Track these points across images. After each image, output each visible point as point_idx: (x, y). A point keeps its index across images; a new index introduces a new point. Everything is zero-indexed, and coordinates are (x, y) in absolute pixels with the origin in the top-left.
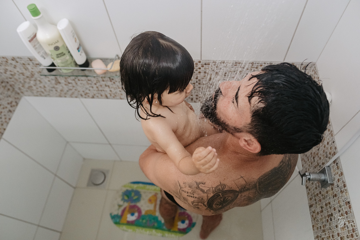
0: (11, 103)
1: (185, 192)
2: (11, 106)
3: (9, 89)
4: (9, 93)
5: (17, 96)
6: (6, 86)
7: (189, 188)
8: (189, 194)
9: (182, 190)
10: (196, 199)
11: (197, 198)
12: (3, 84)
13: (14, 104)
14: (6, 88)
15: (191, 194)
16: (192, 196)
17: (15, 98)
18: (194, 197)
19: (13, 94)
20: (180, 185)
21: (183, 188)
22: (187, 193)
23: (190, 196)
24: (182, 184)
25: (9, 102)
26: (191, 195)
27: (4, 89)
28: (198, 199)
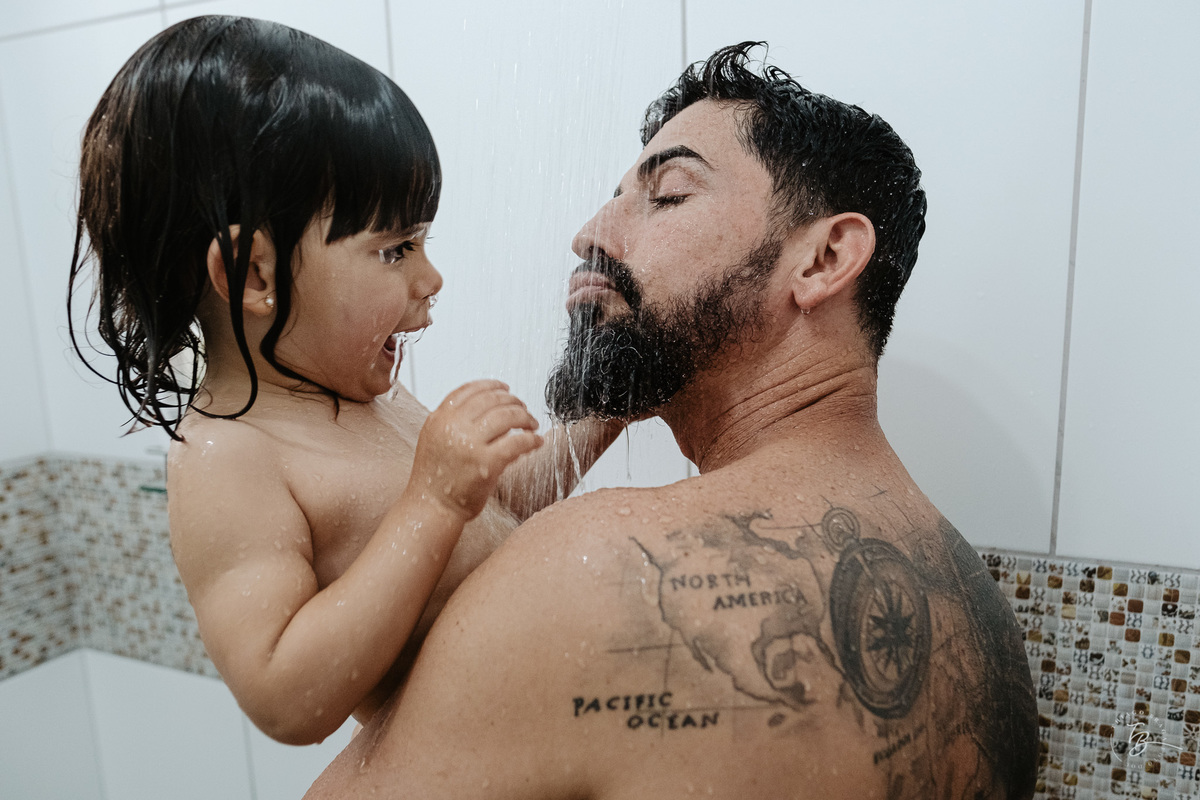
0: (26, 639)
1: (696, 583)
2: (16, 652)
3: (52, 593)
4: (45, 605)
5: (62, 633)
6: (49, 577)
7: (711, 552)
8: (723, 590)
9: (673, 581)
10: (770, 609)
11: (773, 599)
12: (48, 567)
13: (32, 648)
14: (47, 585)
15: (732, 580)
16: (742, 597)
17: (51, 637)
18: (758, 599)
19: (56, 618)
20: (650, 558)
21: (674, 563)
22: (706, 583)
23: (731, 598)
24: (661, 548)
25: (24, 631)
26: (736, 591)
27: (40, 580)
28: (778, 601)
